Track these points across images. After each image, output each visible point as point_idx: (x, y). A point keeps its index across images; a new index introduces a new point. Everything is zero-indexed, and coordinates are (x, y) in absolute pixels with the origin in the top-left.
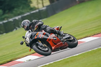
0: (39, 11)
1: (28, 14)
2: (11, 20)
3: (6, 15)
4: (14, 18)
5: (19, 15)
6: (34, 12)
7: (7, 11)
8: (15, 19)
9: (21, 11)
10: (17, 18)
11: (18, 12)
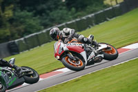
0: (113, 8)
1: (102, 11)
2: (84, 18)
3: (79, 13)
4: (87, 16)
5: (92, 13)
6: (108, 9)
7: (80, 9)
8: (89, 17)
9: (94, 8)
10: (90, 16)
11: (92, 10)
